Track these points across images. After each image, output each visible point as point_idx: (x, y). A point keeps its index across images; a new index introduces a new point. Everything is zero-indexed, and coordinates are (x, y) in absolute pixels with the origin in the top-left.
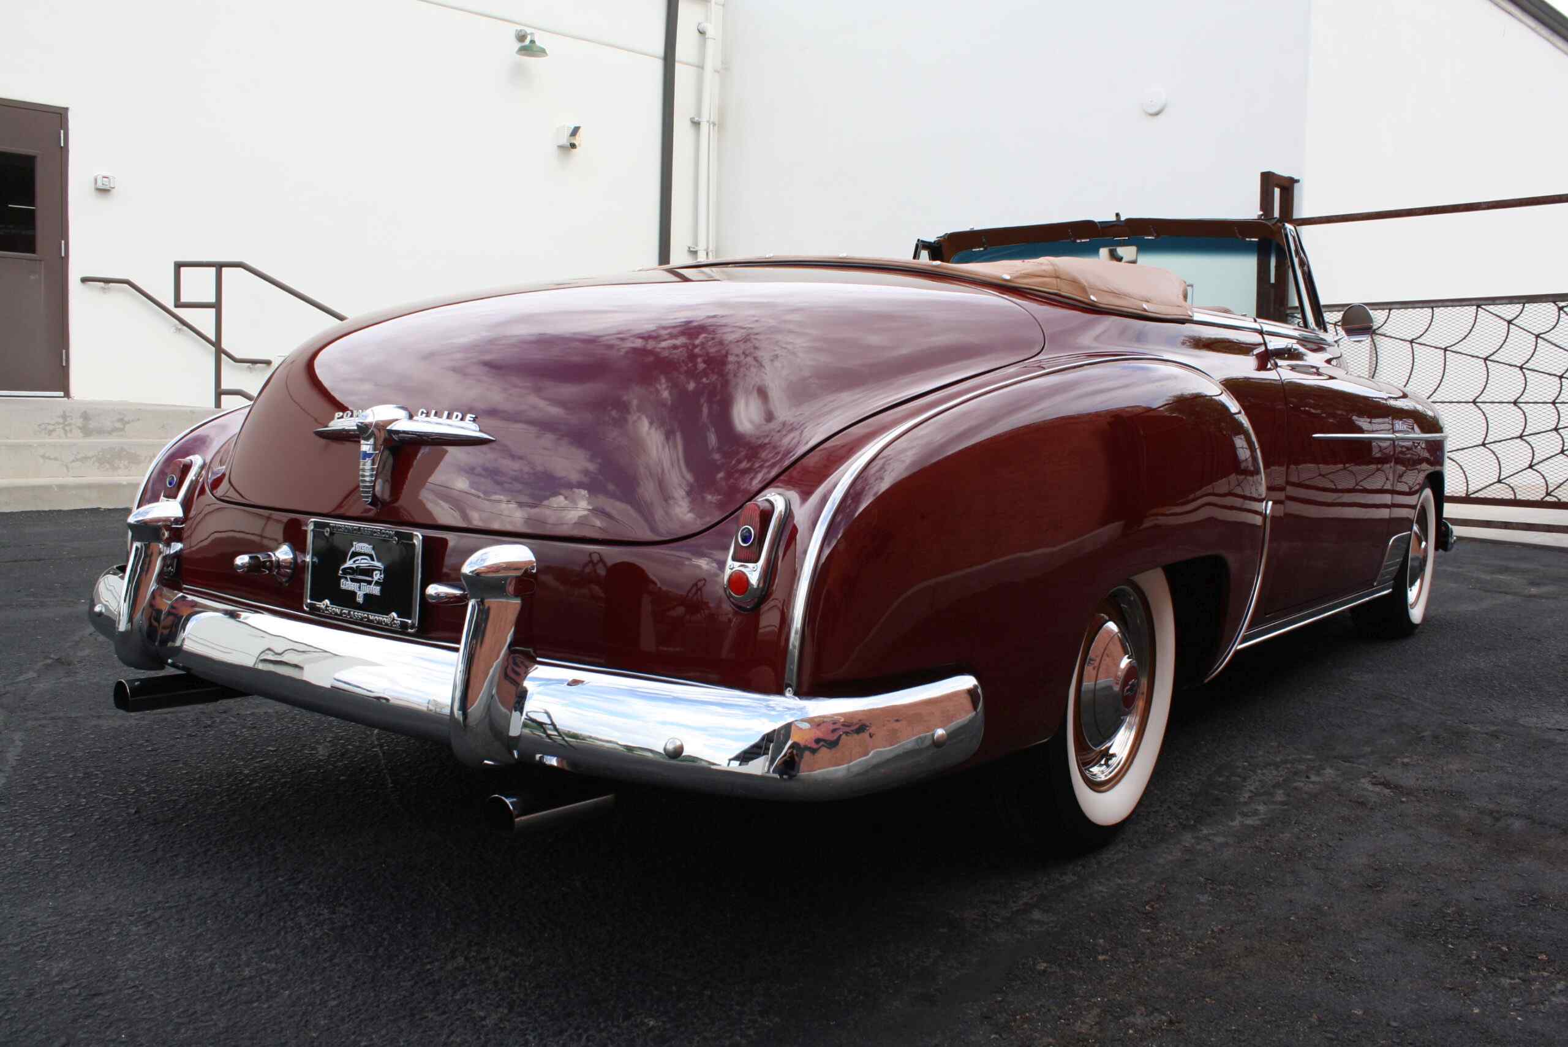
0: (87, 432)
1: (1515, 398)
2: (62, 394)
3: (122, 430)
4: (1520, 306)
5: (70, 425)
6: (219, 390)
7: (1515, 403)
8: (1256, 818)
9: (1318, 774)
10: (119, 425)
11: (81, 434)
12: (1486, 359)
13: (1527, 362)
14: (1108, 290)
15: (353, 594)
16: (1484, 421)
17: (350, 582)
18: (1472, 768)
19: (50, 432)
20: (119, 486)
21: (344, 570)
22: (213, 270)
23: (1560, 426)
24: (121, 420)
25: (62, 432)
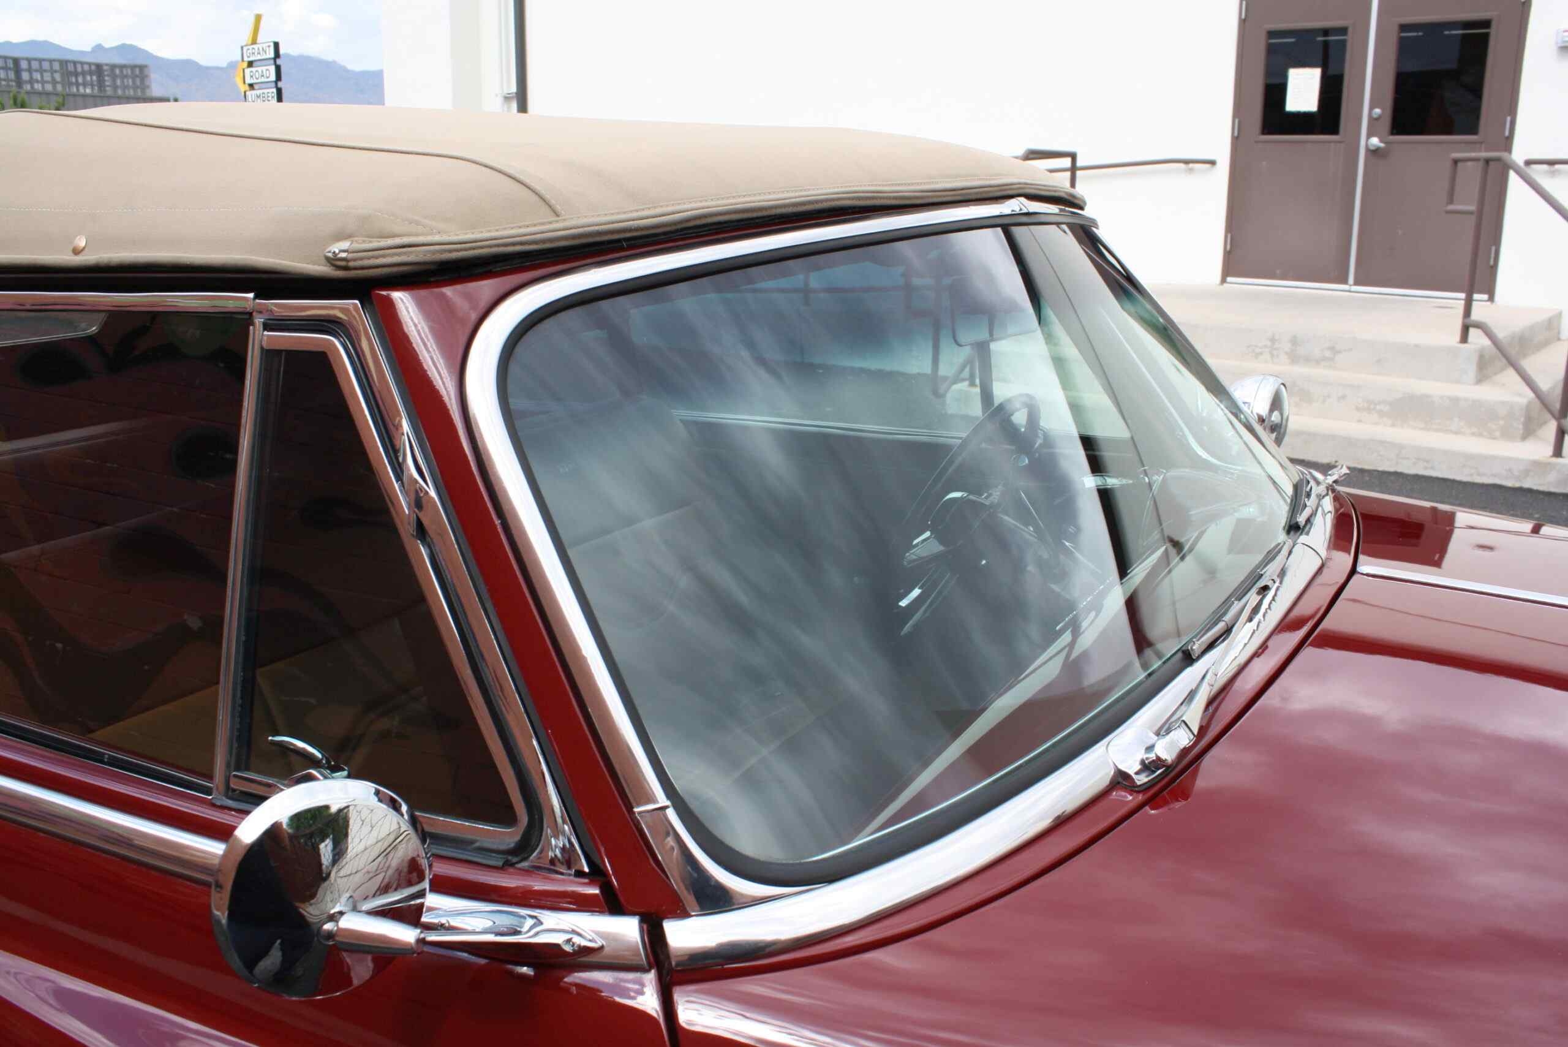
2: (1485, 297)
3: (1332, 359)
6: (1467, 321)
10: (1328, 354)
19: (1257, 355)
24: (1332, 348)
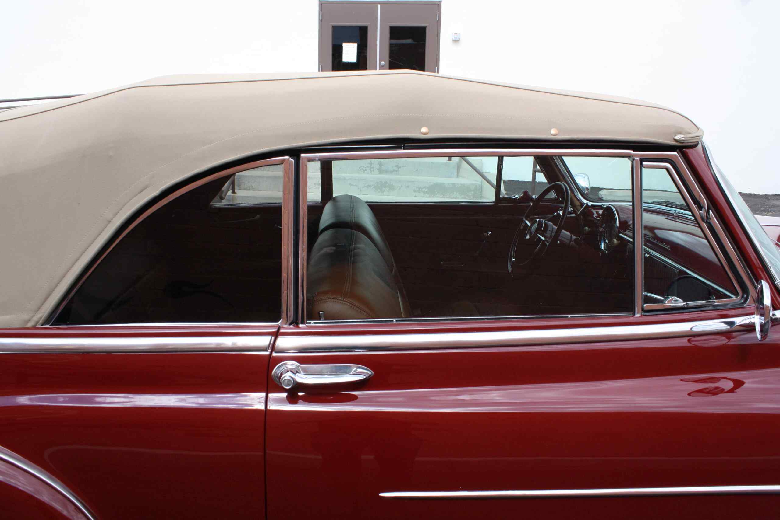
0: (381, 171)
3: (398, 171)
5: (373, 168)
10: (396, 169)
11: (378, 173)
19: (364, 171)
24: (397, 166)
25: (368, 171)
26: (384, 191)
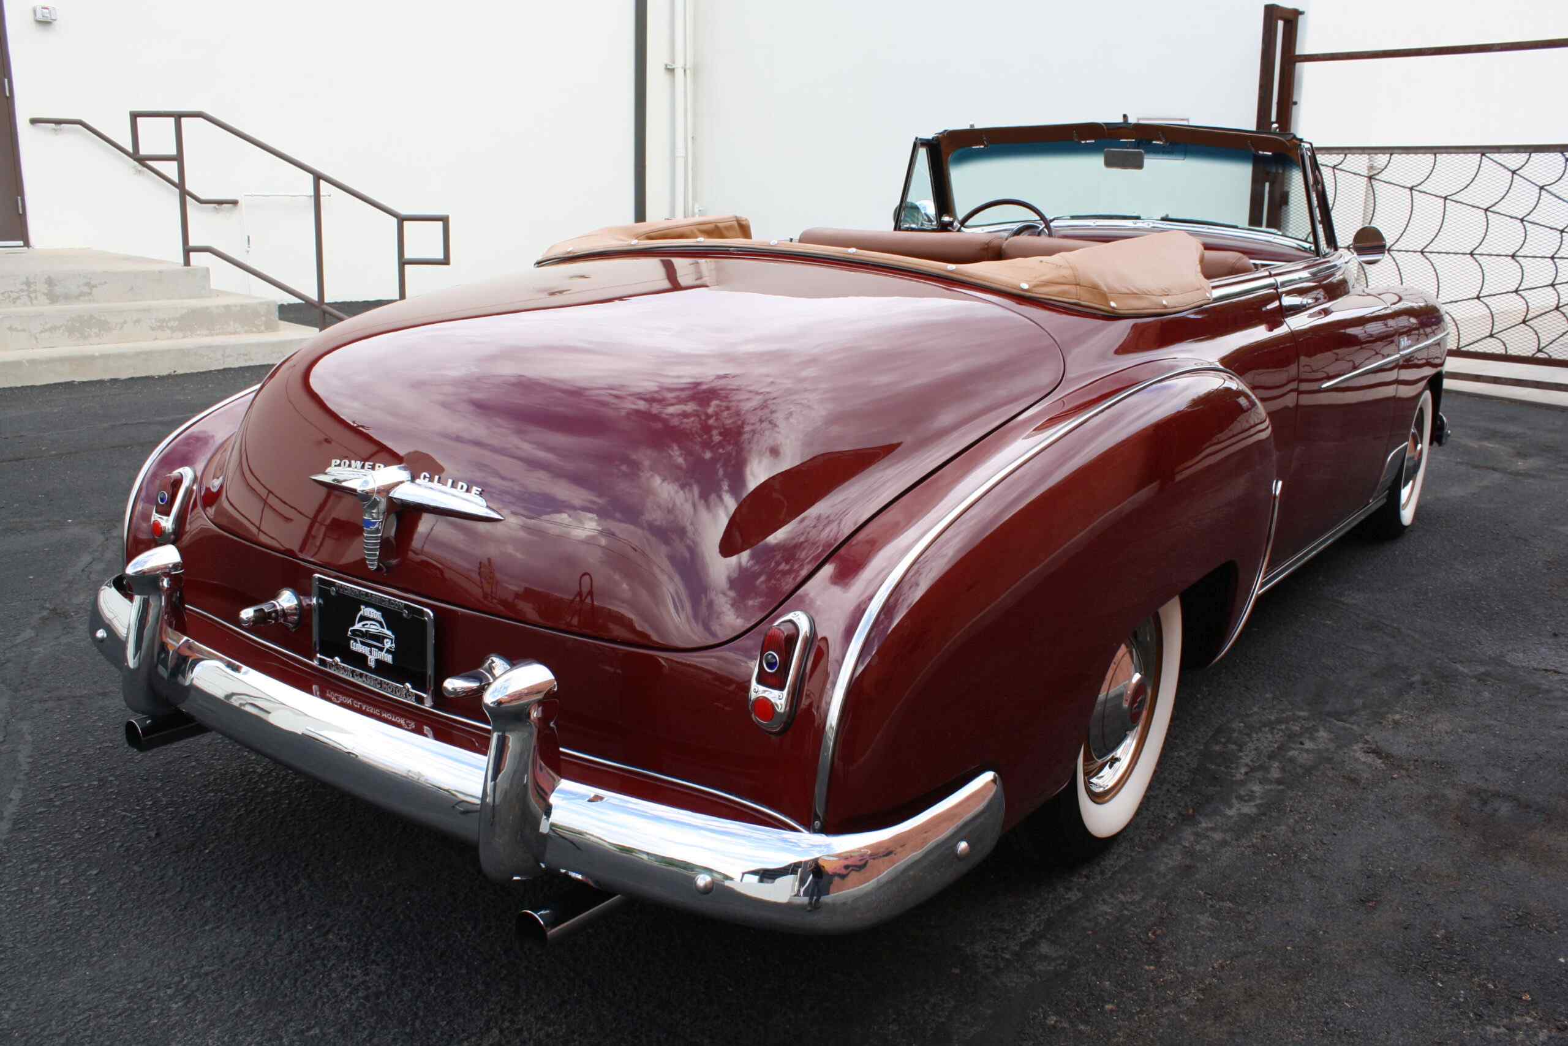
0: (53, 298)
1: (1513, 251)
2: (21, 243)
3: (89, 295)
4: (1525, 156)
5: (35, 291)
6: (187, 245)
7: (1513, 256)
8: (1253, 804)
9: (1312, 739)
10: (86, 289)
11: (48, 301)
12: (1486, 210)
13: (1528, 214)
14: (1128, 292)
15: (364, 658)
16: (1481, 274)
17: (359, 645)
18: (1461, 728)
19: (15, 301)
20: (92, 358)
21: (353, 632)
22: (172, 120)
23: (1556, 282)
24: (87, 284)
25: (25, 299)
26: (89, 336)
